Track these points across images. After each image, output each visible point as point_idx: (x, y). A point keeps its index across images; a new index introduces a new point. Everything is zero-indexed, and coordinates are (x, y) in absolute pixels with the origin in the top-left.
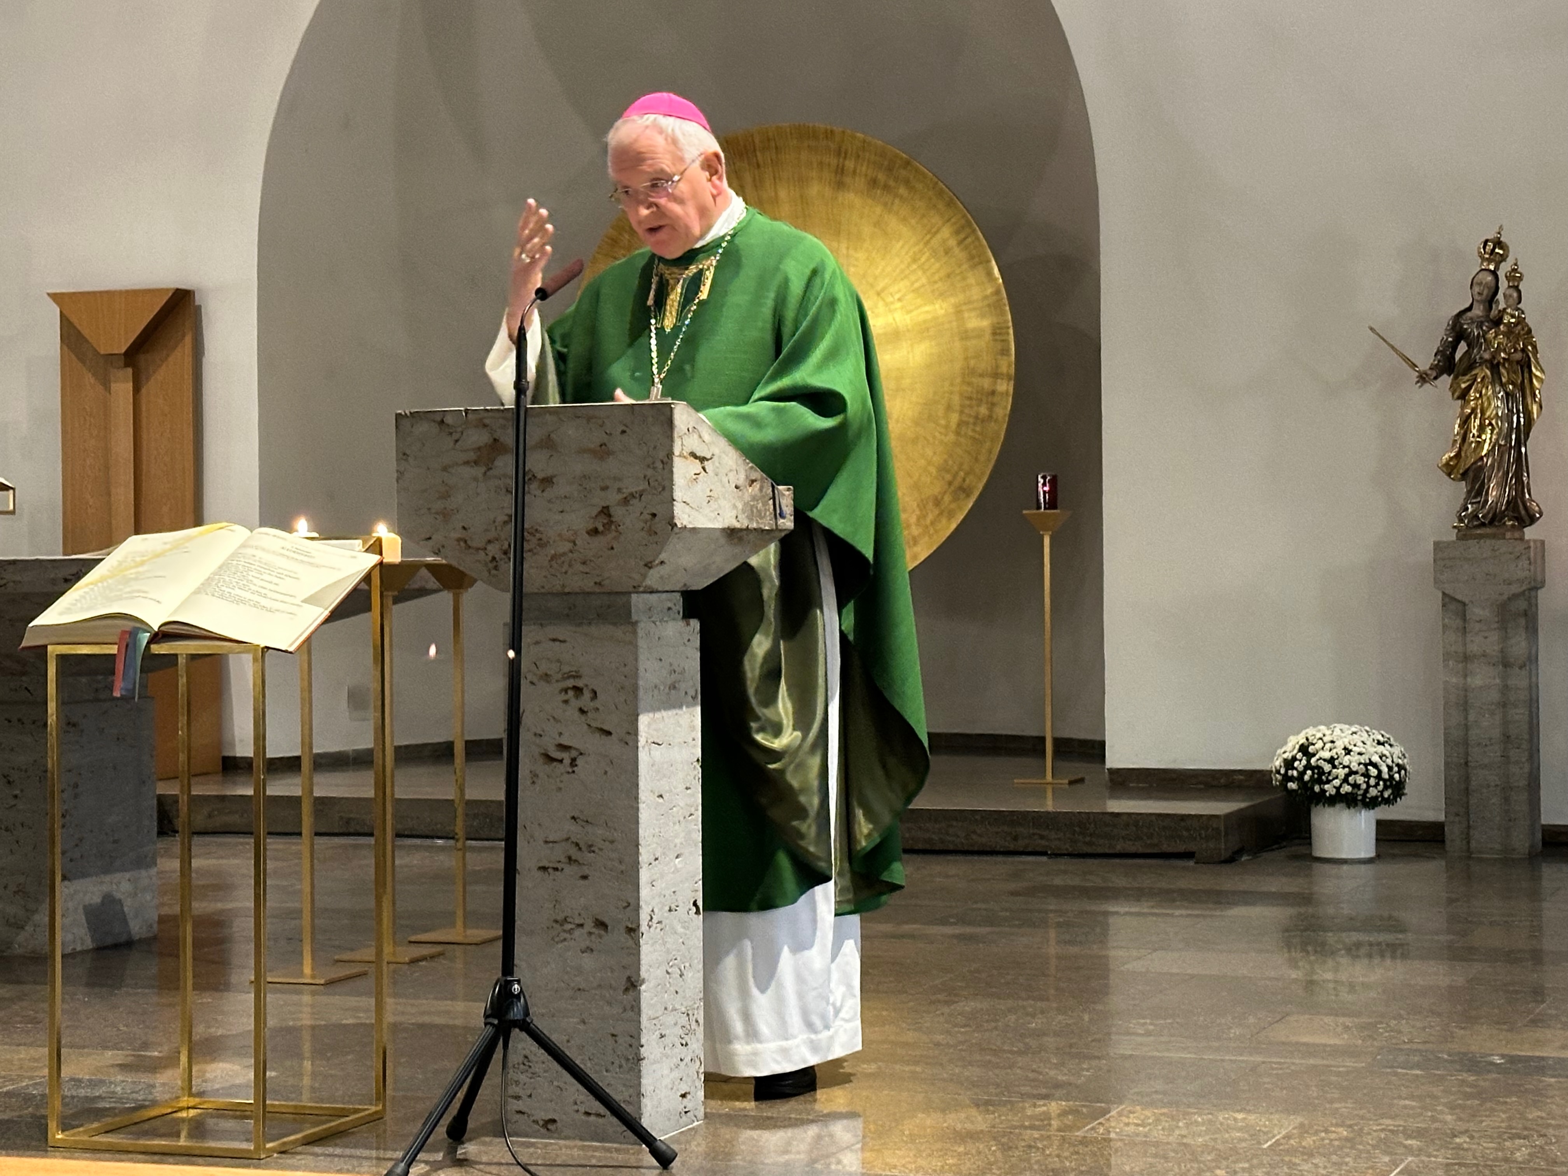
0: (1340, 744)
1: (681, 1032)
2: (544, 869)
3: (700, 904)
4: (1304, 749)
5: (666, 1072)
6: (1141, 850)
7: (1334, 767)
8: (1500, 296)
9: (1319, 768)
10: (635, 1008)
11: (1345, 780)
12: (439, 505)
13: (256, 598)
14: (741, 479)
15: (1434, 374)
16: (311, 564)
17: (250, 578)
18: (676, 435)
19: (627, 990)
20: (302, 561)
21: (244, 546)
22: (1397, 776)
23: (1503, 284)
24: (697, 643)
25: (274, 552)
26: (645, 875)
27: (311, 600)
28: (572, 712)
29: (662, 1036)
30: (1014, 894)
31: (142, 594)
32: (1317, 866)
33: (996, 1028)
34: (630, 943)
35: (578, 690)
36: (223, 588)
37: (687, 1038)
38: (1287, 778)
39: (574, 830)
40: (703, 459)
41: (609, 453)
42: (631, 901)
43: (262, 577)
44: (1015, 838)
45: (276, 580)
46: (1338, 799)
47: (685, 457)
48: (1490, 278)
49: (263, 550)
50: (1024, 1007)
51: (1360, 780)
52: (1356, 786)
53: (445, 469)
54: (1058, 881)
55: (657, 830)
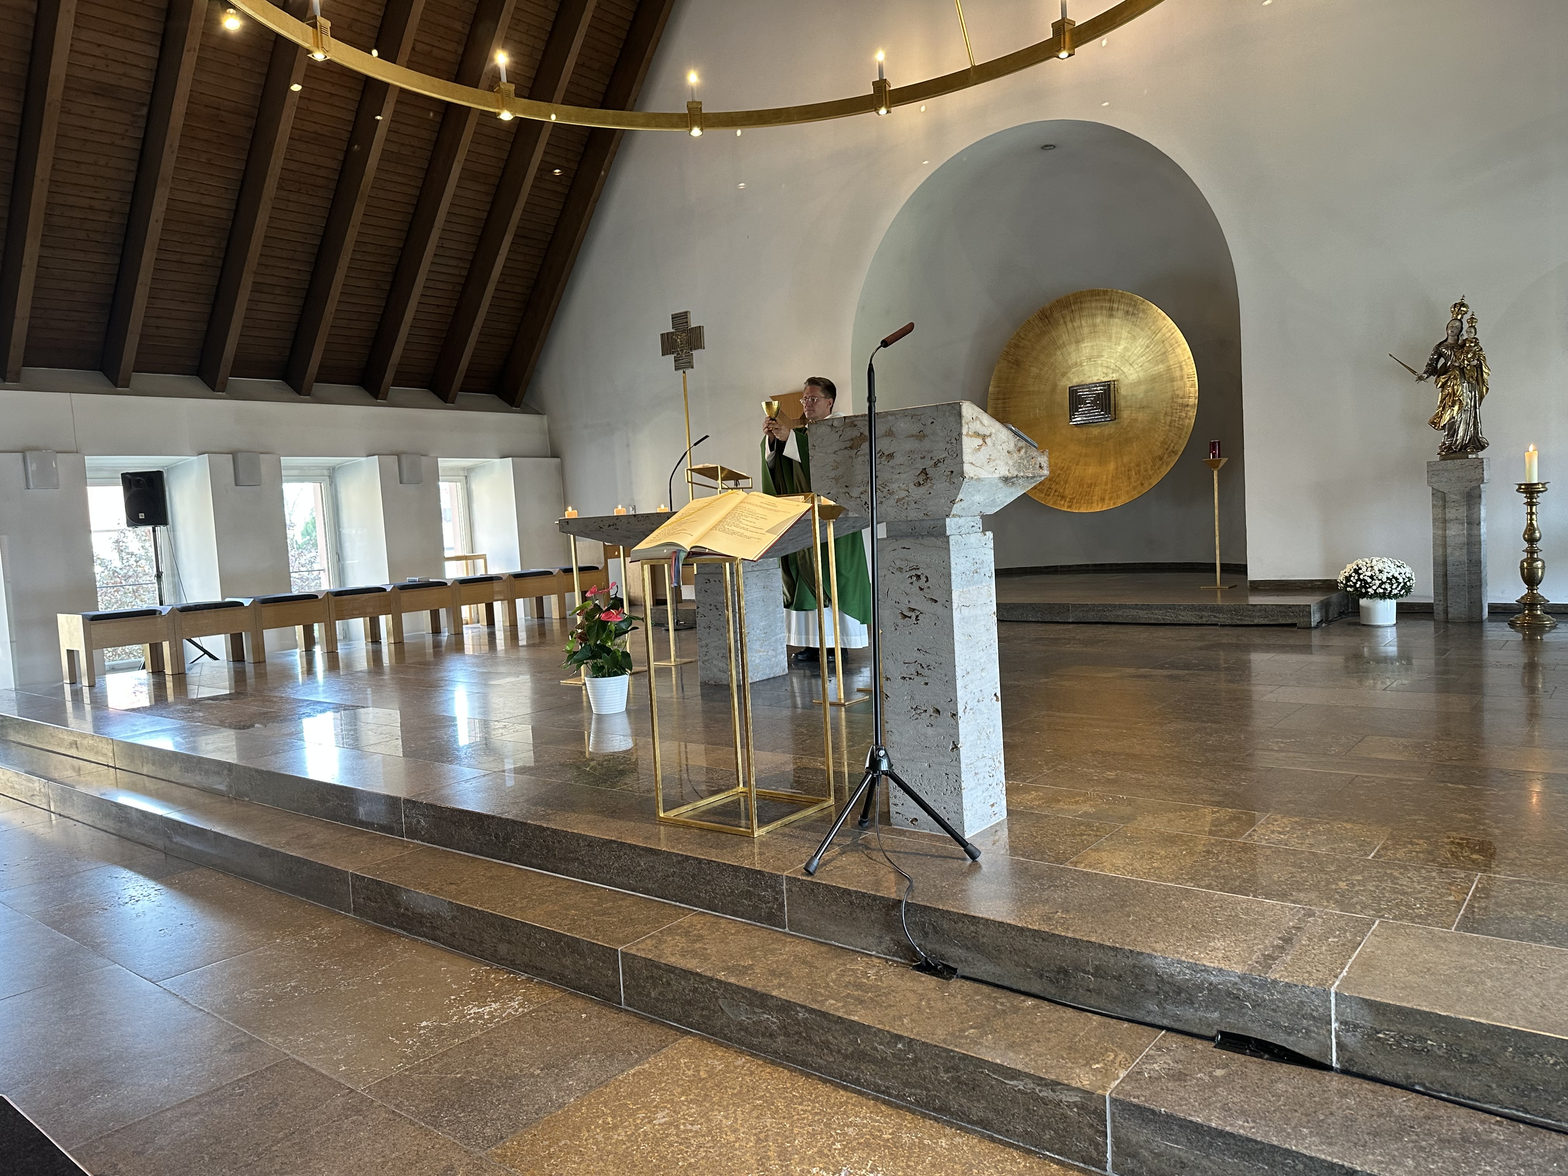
0: (1376, 569)
1: (989, 769)
2: (904, 678)
3: (999, 695)
4: (1356, 571)
5: (979, 794)
6: (1268, 623)
7: (1373, 579)
8: (1464, 332)
9: (1364, 580)
10: (958, 760)
11: (1380, 586)
12: (832, 474)
13: (742, 531)
14: (1012, 446)
15: (1426, 376)
16: (775, 511)
17: (741, 520)
18: (963, 422)
19: (953, 749)
20: (771, 509)
21: (742, 502)
22: (1408, 584)
23: (1466, 326)
24: (991, 544)
25: (755, 505)
26: (959, 683)
28: (915, 589)
29: (976, 774)
30: (1201, 648)
31: (687, 532)
32: (1364, 628)
33: (1188, 745)
34: (953, 722)
35: (918, 577)
36: (726, 527)
37: (993, 772)
38: (1346, 586)
39: (919, 656)
40: (984, 437)
41: (924, 436)
42: (953, 699)
43: (747, 519)
44: (1201, 618)
45: (754, 520)
46: (1376, 595)
47: (971, 436)
48: (1458, 324)
49: (751, 504)
50: (1205, 728)
51: (1388, 586)
52: (1385, 589)
53: (835, 453)
54: (1224, 641)
55: (967, 657)
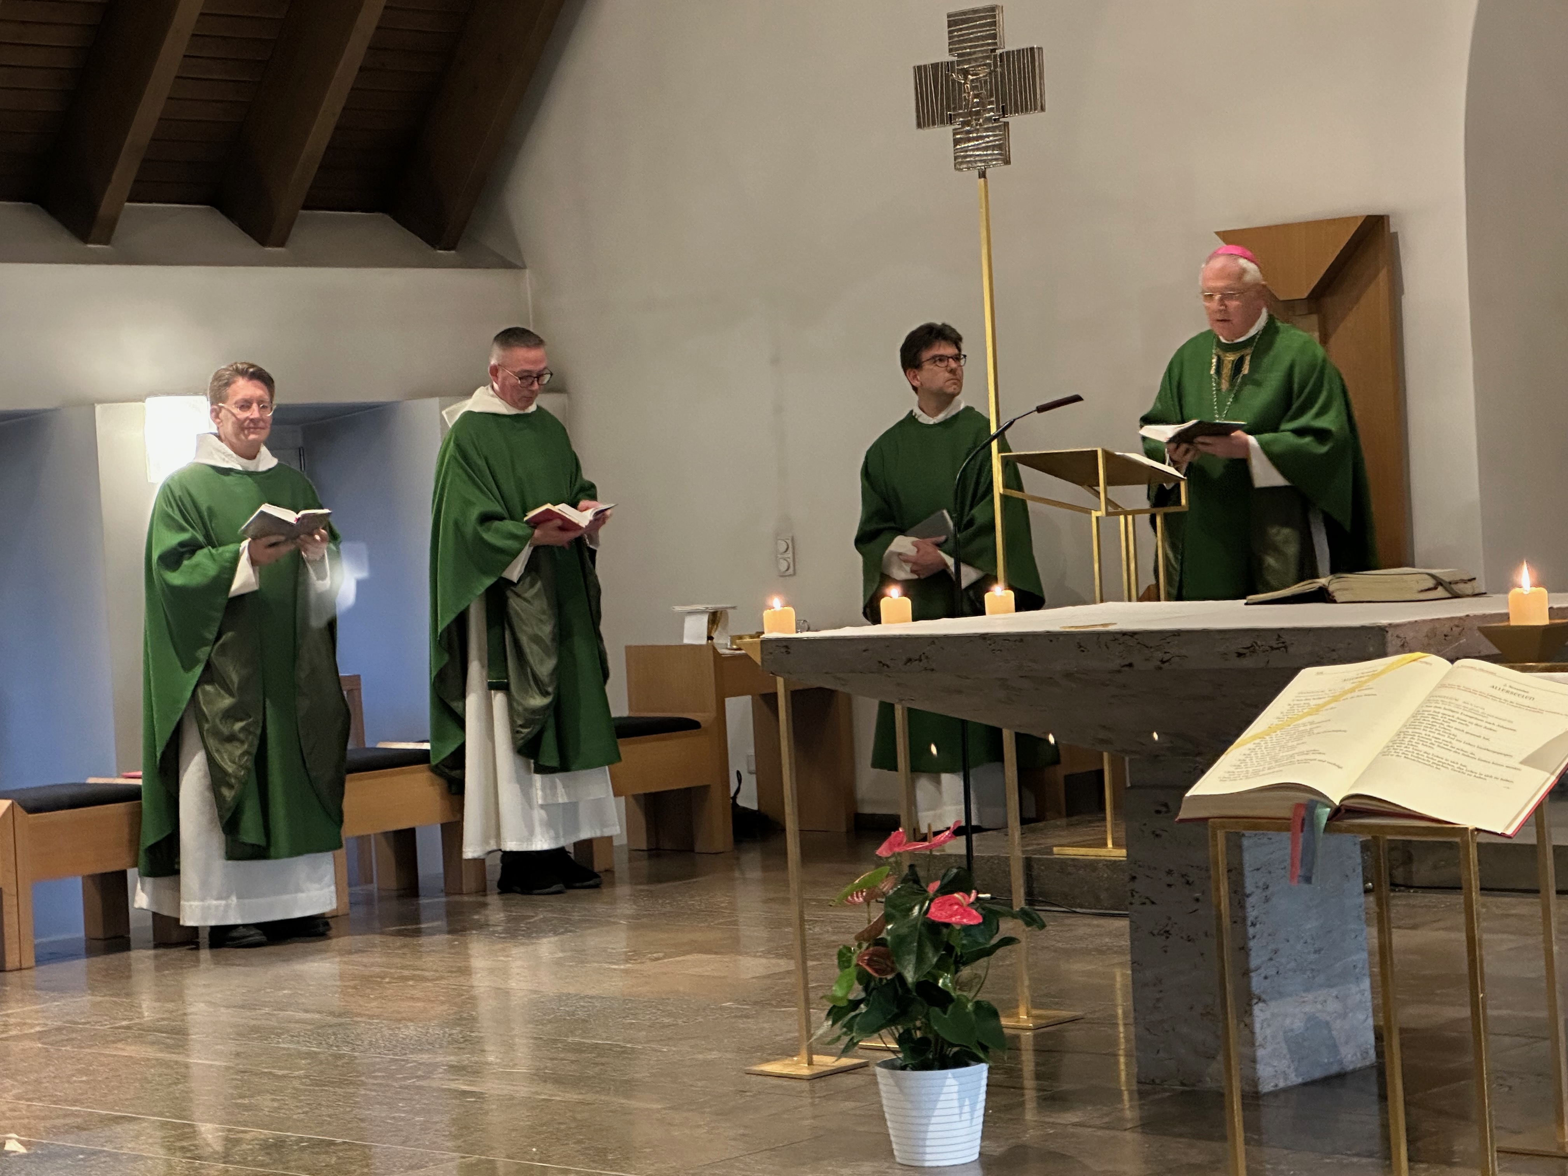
13: (1461, 759)
16: (1533, 708)
17: (1453, 731)
20: (1520, 706)
21: (1442, 685)
25: (1481, 694)
27: (1531, 761)
31: (1318, 757)
36: (1420, 747)
43: (1466, 729)
45: (1485, 733)
49: (1467, 690)
